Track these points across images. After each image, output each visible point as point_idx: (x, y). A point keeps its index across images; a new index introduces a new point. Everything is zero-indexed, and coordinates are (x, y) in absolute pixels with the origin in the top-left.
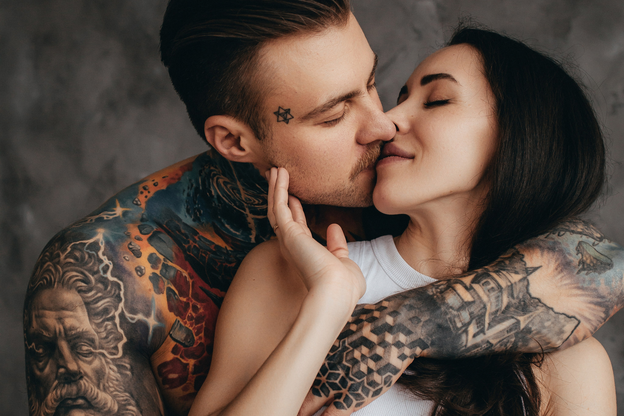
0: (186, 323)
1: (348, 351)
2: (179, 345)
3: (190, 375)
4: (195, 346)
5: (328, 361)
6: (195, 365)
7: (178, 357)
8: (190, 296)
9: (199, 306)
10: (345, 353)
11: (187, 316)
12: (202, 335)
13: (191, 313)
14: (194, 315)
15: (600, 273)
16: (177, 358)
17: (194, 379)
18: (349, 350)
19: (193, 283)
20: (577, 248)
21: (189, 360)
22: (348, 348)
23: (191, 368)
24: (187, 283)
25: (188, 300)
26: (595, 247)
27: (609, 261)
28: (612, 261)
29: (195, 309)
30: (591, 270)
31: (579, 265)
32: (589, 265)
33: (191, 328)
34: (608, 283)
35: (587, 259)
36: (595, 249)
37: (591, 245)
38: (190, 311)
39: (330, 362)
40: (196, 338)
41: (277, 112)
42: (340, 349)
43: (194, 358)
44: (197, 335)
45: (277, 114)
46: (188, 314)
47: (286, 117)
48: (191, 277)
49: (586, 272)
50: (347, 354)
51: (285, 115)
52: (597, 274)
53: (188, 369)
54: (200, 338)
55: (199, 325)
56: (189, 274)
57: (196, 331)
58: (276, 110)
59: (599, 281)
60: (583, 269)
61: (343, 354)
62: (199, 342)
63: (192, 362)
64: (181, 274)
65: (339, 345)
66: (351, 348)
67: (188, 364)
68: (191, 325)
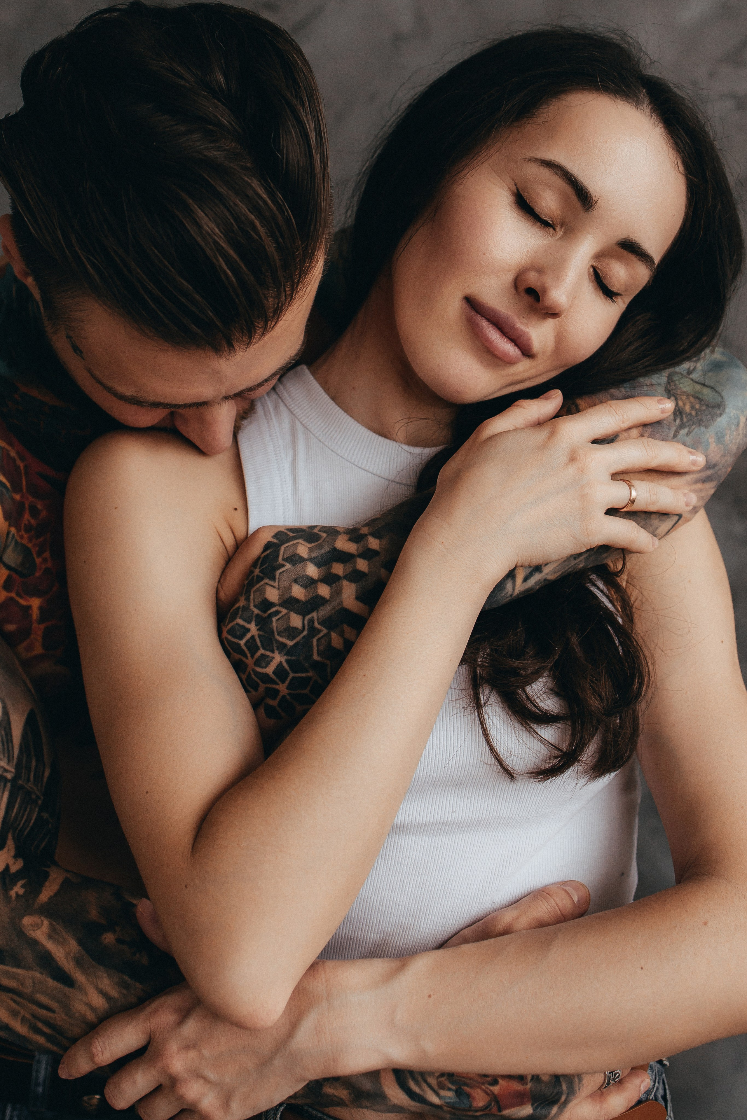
0: (22, 537)
1: (319, 636)
2: (15, 576)
3: (35, 625)
4: (38, 574)
5: (286, 657)
6: (41, 608)
7: (13, 595)
8: (24, 491)
9: (40, 507)
10: (315, 641)
11: (23, 525)
12: (47, 554)
13: (28, 520)
14: (33, 522)
15: (707, 427)
16: (11, 599)
17: (40, 633)
18: (322, 634)
19: (26, 467)
20: (666, 388)
21: (31, 599)
22: (319, 631)
23: (35, 613)
24: (18, 468)
25: (22, 497)
26: (691, 376)
27: (718, 399)
28: (722, 398)
29: (34, 511)
30: (693, 424)
31: (675, 420)
32: (690, 414)
33: (29, 545)
34: (720, 438)
35: (684, 404)
36: (692, 380)
37: (685, 374)
38: (27, 516)
39: (289, 658)
40: (38, 561)
42: (305, 633)
43: (39, 597)
44: (39, 555)
46: (25, 521)
48: (22, 459)
49: (686, 430)
50: (318, 640)
52: (703, 429)
53: (31, 615)
54: (45, 560)
55: (42, 539)
56: (18, 453)
57: (37, 549)
59: (708, 440)
60: (682, 426)
61: (312, 641)
62: (43, 567)
63: (35, 603)
64: (8, 455)
65: (304, 627)
66: (325, 631)
67: (29, 607)
68: (30, 540)
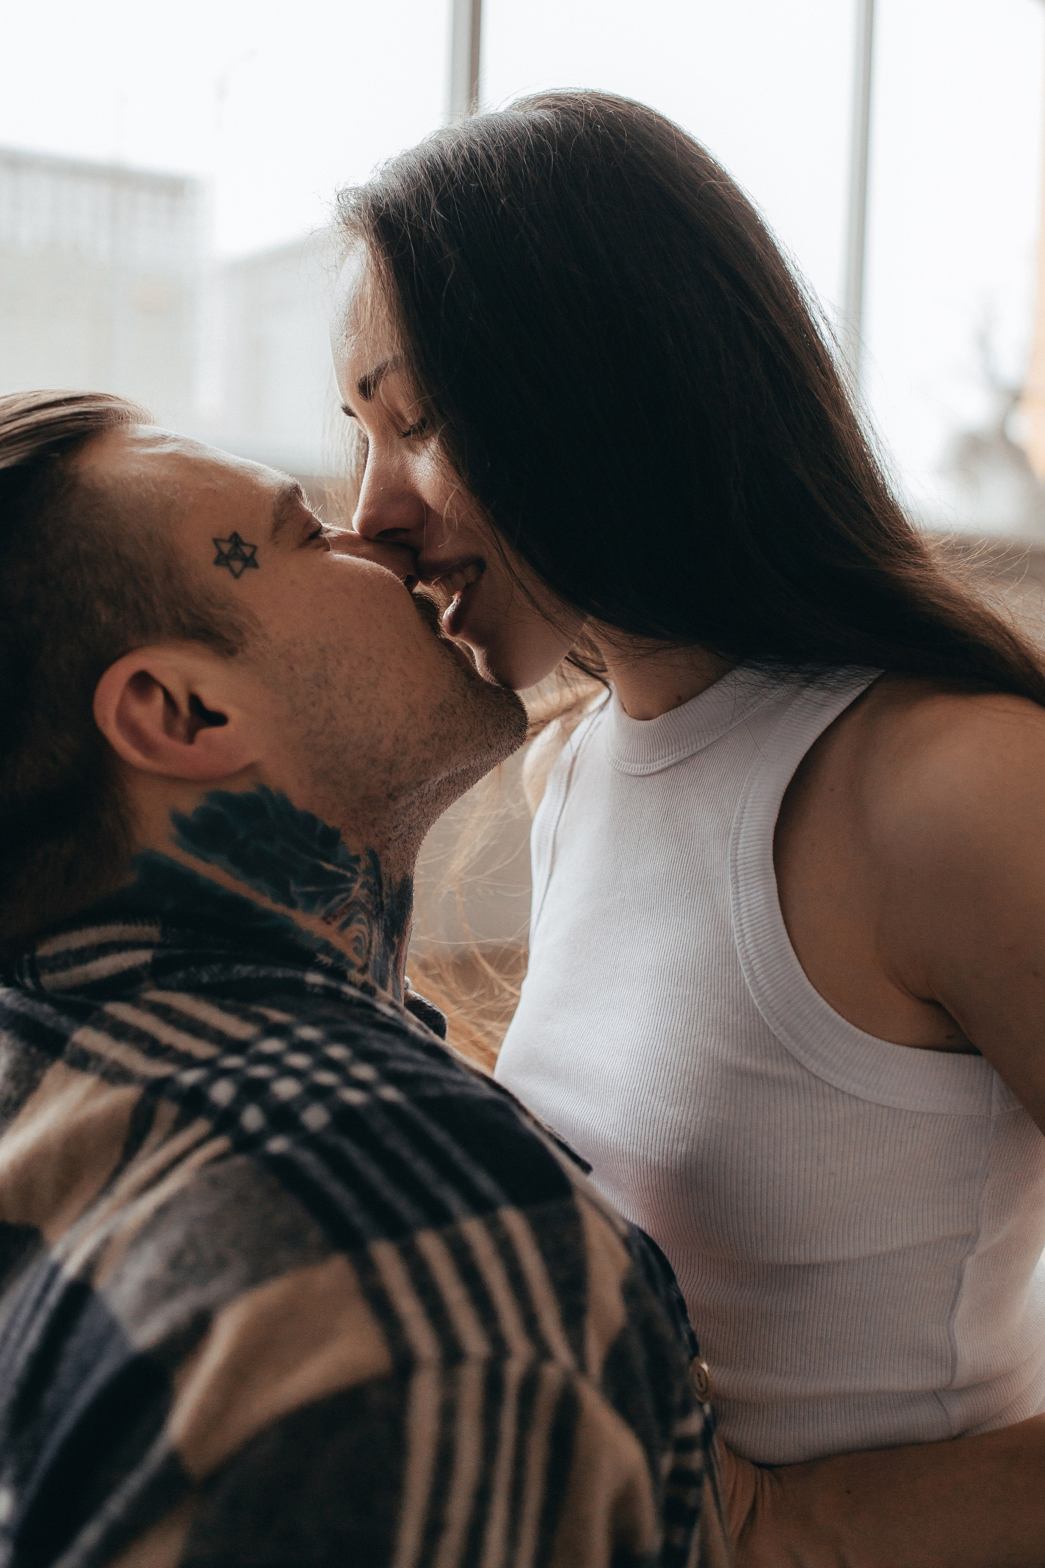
41: (218, 556)
45: (222, 560)
47: (244, 554)
51: (239, 552)
58: (213, 553)
